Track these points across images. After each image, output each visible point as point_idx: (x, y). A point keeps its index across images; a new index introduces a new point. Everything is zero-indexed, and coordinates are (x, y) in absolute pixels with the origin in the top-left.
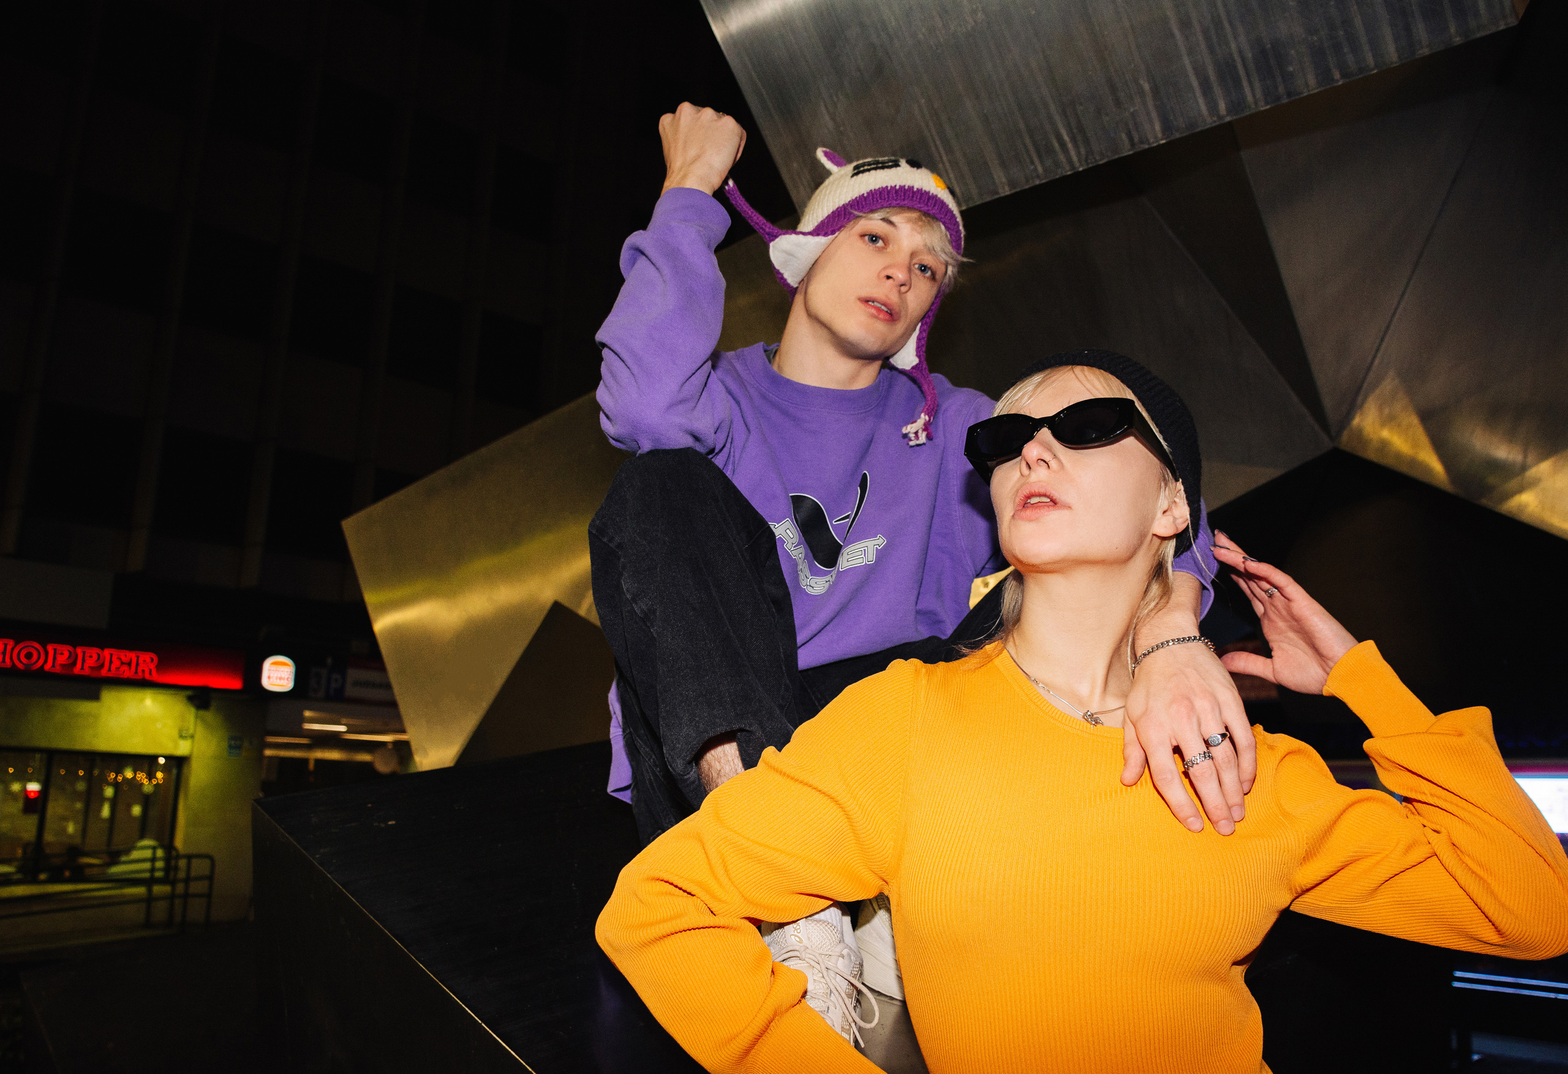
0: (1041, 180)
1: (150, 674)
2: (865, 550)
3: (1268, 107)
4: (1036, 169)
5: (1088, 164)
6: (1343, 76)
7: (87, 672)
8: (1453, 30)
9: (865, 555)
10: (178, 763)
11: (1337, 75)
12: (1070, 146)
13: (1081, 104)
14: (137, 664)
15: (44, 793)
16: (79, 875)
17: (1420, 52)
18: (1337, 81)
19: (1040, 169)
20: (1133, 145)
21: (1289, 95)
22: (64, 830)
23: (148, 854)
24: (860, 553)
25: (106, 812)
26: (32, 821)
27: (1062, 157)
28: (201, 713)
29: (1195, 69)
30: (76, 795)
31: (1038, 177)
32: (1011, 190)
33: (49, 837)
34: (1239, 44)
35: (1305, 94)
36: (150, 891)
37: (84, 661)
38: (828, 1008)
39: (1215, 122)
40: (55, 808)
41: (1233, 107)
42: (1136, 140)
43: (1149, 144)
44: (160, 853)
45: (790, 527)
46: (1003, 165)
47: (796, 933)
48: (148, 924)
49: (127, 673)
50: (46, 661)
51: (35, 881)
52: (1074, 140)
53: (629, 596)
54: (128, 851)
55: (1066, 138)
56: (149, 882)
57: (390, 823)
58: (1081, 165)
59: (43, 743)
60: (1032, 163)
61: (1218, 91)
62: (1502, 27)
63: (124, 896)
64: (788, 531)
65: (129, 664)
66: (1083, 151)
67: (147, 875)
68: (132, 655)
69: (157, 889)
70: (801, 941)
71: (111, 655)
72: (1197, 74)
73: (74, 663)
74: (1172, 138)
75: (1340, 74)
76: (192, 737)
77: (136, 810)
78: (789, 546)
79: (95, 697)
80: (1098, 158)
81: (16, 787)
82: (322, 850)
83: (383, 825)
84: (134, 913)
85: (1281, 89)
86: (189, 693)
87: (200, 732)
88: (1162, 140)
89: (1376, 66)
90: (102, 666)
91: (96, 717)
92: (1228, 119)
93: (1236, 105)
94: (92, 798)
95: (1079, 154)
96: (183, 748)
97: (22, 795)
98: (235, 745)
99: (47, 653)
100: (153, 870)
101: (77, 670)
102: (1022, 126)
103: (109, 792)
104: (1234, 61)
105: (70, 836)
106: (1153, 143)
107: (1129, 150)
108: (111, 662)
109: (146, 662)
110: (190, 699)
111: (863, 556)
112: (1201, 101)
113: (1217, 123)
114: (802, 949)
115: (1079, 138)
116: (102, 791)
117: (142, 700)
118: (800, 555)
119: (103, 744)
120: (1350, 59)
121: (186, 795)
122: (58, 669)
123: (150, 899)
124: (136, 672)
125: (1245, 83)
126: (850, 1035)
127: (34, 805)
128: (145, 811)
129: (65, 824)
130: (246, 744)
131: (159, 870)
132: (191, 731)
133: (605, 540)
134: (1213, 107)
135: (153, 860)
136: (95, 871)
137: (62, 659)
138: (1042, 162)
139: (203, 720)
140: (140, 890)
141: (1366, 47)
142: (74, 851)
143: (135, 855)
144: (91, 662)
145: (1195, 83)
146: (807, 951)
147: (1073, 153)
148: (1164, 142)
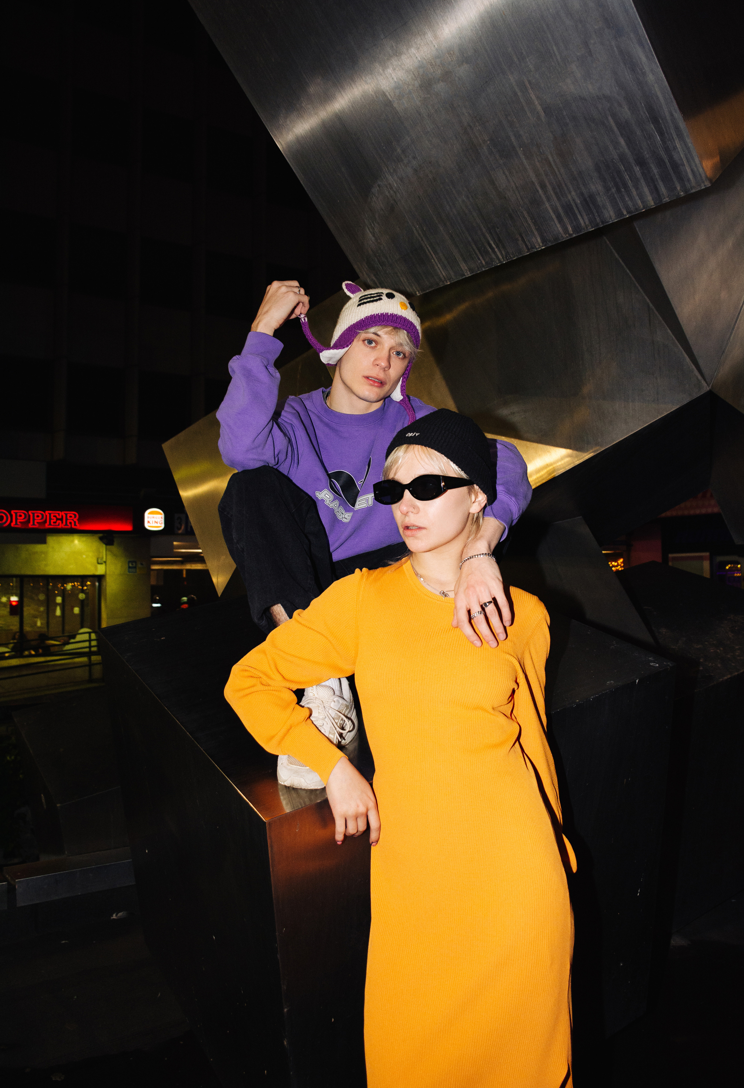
0: (485, 268)
1: (75, 525)
2: (367, 499)
3: (593, 229)
4: (481, 262)
5: (507, 260)
6: (628, 213)
7: (37, 526)
8: (679, 188)
9: (367, 502)
10: (100, 578)
11: (625, 213)
12: (496, 250)
13: (498, 228)
14: (67, 519)
15: (21, 602)
16: (47, 651)
17: (664, 200)
18: (626, 215)
19: (484, 262)
20: (528, 249)
21: (603, 222)
22: (36, 623)
23: (86, 637)
24: (365, 501)
25: (58, 612)
26: (16, 619)
27: (493, 256)
28: (108, 547)
29: (552, 209)
30: (40, 603)
31: (483, 266)
32: (471, 274)
33: (27, 628)
34: (573, 196)
35: (611, 222)
36: (90, 659)
37: (34, 520)
38: (323, 724)
39: (568, 237)
40: (28, 611)
41: (575, 230)
42: (529, 247)
43: (536, 249)
44: (93, 636)
45: (328, 493)
46: (465, 261)
47: (312, 692)
48: (91, 680)
49: (61, 525)
50: (11, 521)
51: (22, 656)
52: (498, 247)
53: (235, 541)
54: (74, 637)
55: (494, 246)
56: (89, 654)
57: (162, 638)
58: (504, 260)
59: (16, 572)
60: (479, 259)
61: (566, 220)
62: (703, 187)
63: (74, 663)
64: (326, 495)
65: (61, 519)
66: (504, 253)
67: (87, 650)
68: (63, 513)
69: (94, 658)
70: (314, 695)
71: (50, 514)
72: (554, 212)
73: (29, 521)
74: (548, 246)
75: (627, 211)
76: (105, 562)
77: (77, 610)
78: (328, 502)
79: (44, 542)
80: (512, 256)
81: (4, 599)
82: (128, 654)
83: (159, 640)
84: (82, 674)
85: (598, 219)
86: (101, 535)
87: (110, 559)
88: (542, 247)
89: (644, 208)
90: (45, 522)
91: (46, 553)
92: (574, 236)
93: (577, 228)
94: (49, 604)
95: (502, 254)
96: (100, 570)
97: (8, 603)
98: (132, 566)
99: (11, 516)
100: (90, 647)
101: (30, 526)
102: (470, 239)
103: (59, 600)
104: (571, 205)
105: (39, 628)
106: (538, 248)
107: (527, 252)
108: (50, 519)
109: (72, 517)
110: (101, 539)
111: (366, 502)
112: (558, 226)
113: (569, 238)
114: (314, 698)
115: (500, 245)
116: (55, 600)
117: (73, 541)
118: (335, 505)
119: (52, 571)
120: (630, 203)
121: (106, 600)
122: (19, 526)
123: (90, 665)
124: (66, 524)
125: (579, 217)
126: (334, 736)
127: (16, 610)
128: (82, 610)
129: (36, 619)
130: (139, 565)
131: (94, 646)
132: (104, 560)
133: (225, 513)
134: (566, 230)
135: (90, 640)
136: (56, 649)
137: (21, 519)
138: (484, 260)
139: (111, 551)
140: (84, 659)
141: (637, 198)
142: (43, 637)
143: (79, 638)
144: (38, 520)
145: (554, 217)
146: (317, 699)
147: (498, 253)
148: (544, 247)
